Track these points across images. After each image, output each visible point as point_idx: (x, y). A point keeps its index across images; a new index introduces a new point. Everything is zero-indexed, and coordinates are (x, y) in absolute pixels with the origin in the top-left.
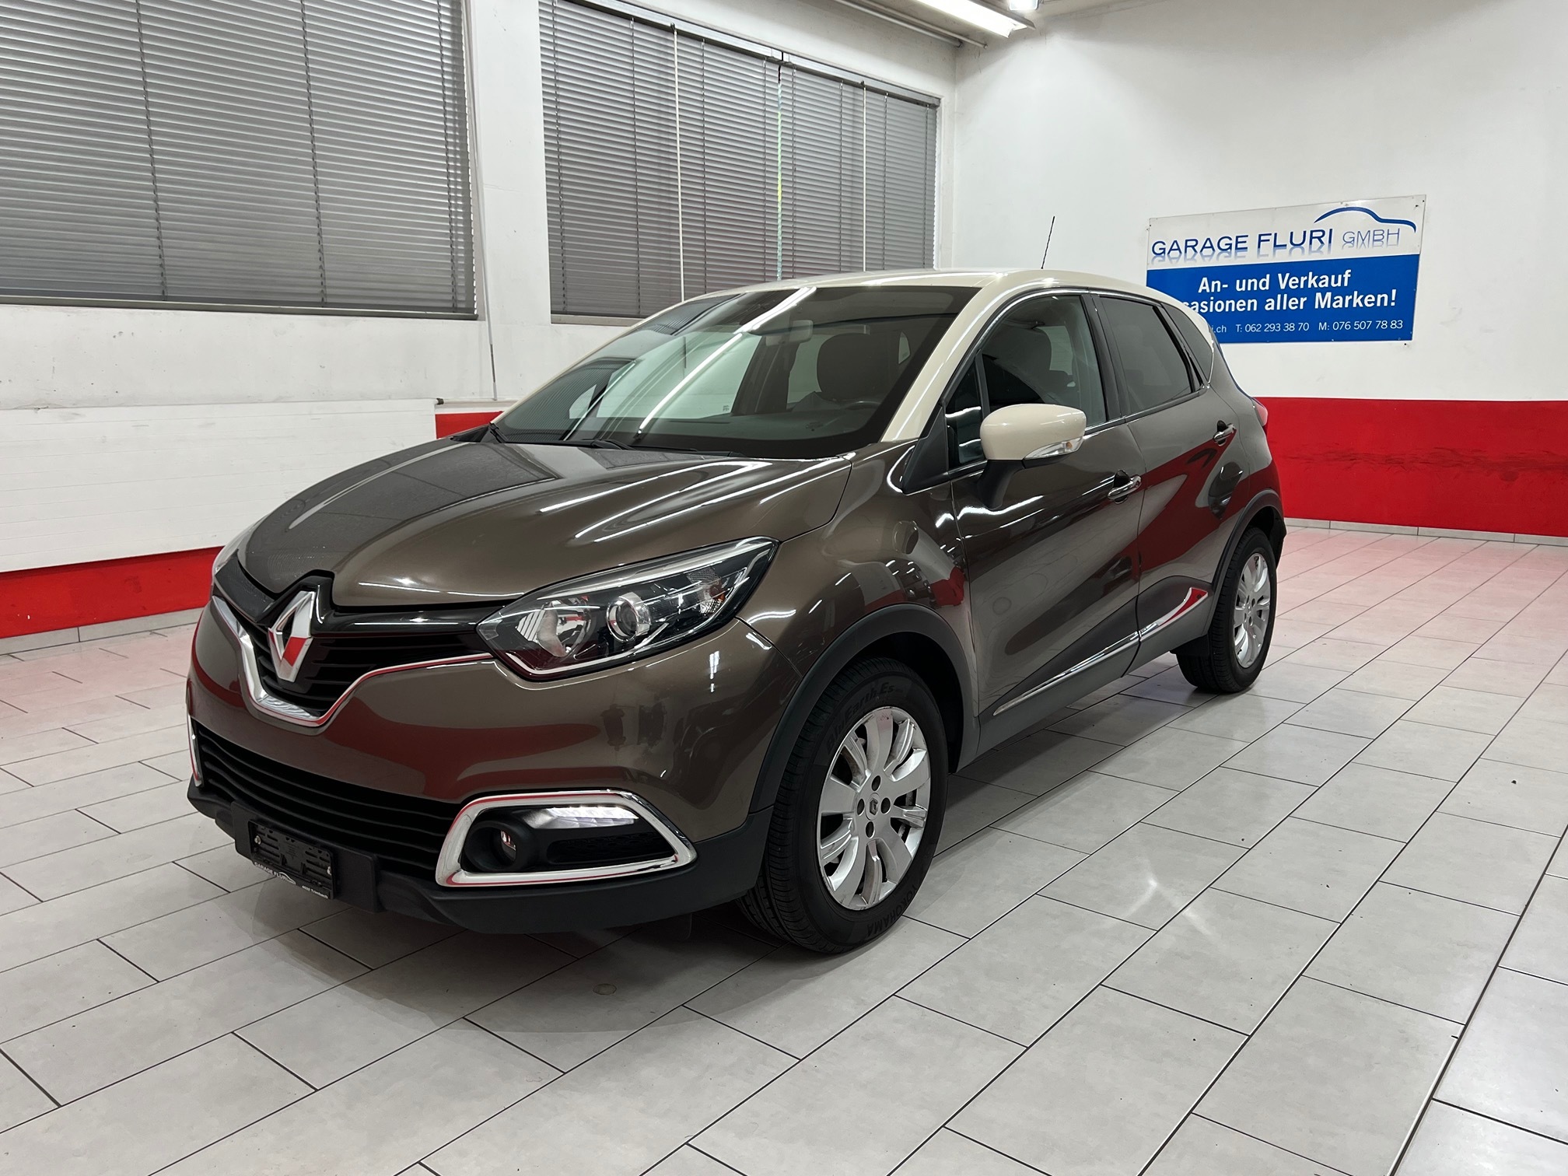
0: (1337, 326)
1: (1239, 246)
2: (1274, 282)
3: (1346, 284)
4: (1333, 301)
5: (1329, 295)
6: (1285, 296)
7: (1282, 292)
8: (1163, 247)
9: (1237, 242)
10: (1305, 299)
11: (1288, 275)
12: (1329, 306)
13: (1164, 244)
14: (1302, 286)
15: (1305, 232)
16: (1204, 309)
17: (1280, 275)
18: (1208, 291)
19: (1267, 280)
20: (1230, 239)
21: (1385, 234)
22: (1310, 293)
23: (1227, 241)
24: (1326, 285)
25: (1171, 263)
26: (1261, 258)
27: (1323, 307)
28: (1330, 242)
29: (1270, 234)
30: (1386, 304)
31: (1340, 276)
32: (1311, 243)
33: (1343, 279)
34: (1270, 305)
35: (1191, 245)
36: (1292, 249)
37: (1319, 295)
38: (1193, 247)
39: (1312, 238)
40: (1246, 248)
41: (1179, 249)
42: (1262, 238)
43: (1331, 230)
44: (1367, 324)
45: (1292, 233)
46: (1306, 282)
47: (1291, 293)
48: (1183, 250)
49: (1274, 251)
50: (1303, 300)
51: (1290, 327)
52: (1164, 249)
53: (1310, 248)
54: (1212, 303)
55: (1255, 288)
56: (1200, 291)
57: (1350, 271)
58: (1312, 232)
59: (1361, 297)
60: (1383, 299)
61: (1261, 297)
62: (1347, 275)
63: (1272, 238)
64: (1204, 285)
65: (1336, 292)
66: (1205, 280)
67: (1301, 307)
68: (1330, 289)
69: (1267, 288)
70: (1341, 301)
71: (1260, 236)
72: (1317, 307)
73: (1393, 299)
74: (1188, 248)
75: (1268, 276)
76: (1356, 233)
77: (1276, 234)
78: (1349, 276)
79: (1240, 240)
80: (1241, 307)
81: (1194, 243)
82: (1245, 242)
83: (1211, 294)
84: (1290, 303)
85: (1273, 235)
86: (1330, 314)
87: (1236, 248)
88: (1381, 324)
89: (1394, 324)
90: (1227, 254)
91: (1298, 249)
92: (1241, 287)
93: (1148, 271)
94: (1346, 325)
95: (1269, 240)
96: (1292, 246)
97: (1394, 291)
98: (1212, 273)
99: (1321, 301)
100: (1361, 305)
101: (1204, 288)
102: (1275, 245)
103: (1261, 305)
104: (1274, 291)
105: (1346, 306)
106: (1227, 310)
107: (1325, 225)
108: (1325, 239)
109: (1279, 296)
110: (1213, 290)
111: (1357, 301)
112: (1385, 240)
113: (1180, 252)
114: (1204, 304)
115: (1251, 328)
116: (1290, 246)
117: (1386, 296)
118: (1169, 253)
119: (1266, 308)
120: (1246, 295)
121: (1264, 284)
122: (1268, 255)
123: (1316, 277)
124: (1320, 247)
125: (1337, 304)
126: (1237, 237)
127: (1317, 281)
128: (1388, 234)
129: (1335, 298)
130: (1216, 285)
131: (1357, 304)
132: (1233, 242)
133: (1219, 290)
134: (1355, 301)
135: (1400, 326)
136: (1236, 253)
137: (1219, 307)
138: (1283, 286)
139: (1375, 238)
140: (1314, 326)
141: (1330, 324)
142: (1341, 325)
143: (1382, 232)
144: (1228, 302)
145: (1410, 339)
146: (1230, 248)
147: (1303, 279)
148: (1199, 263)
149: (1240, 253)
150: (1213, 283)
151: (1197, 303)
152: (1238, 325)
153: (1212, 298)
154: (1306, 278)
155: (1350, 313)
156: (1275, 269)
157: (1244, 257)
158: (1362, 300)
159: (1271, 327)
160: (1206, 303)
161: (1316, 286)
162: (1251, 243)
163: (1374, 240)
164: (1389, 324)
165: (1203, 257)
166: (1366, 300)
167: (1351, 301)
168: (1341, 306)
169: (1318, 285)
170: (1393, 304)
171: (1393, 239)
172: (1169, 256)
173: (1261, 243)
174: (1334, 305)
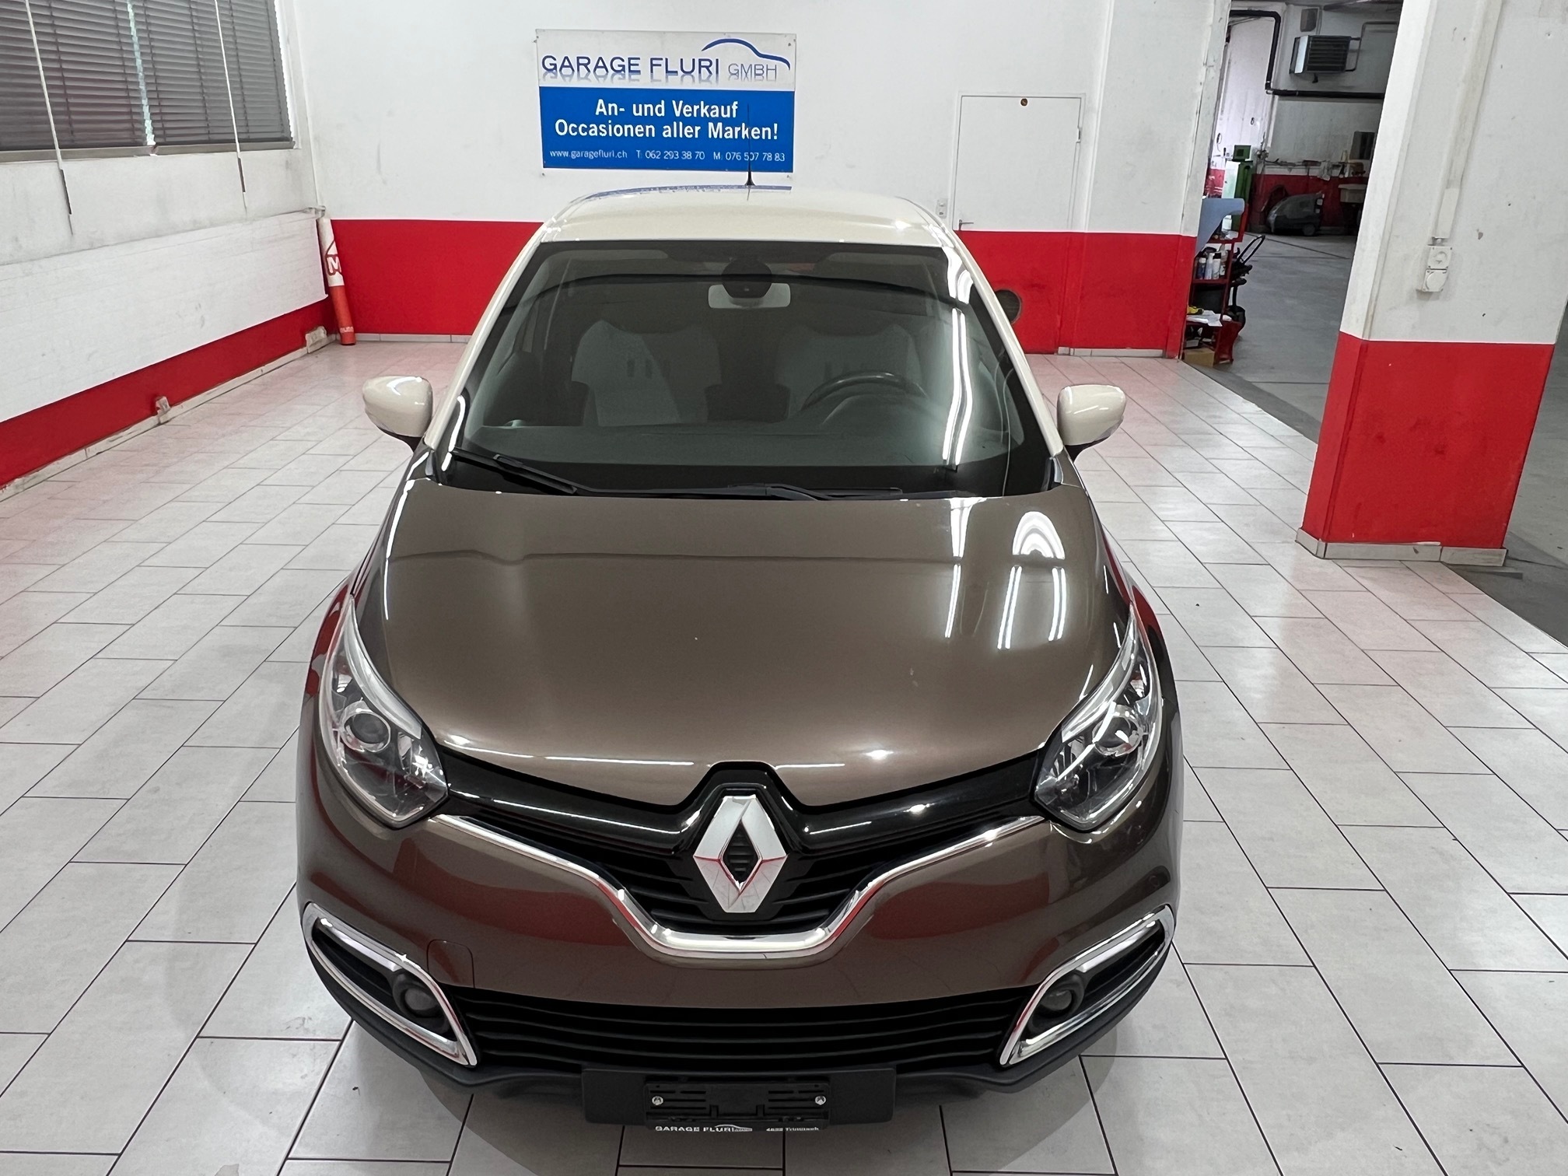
0: (729, 156)
1: (632, 68)
2: (669, 109)
3: (734, 116)
4: (724, 131)
5: (720, 125)
6: (681, 124)
7: (678, 120)
8: (554, 62)
9: (630, 65)
10: (699, 128)
11: (681, 102)
12: (721, 136)
13: (555, 59)
14: (695, 115)
15: (694, 60)
16: (603, 133)
17: (674, 102)
18: (605, 114)
19: (663, 106)
20: (623, 60)
21: (765, 69)
22: (703, 122)
23: (619, 62)
24: (717, 115)
25: (565, 80)
26: (655, 83)
27: (715, 136)
28: (717, 72)
29: (662, 59)
30: (769, 138)
31: (728, 107)
32: (700, 72)
33: (731, 110)
34: (667, 133)
35: (583, 62)
36: (683, 76)
37: (711, 125)
38: (586, 65)
39: (700, 67)
40: (639, 71)
41: (570, 66)
42: (654, 62)
43: (717, 60)
44: (755, 156)
45: (682, 60)
46: (699, 111)
47: (687, 121)
48: (576, 69)
49: (667, 77)
50: (697, 128)
51: (688, 155)
52: (555, 65)
53: (700, 77)
54: (610, 126)
55: (652, 114)
56: (597, 113)
57: (737, 103)
58: (700, 60)
59: (748, 129)
60: (767, 132)
61: (658, 123)
62: (735, 107)
63: (663, 63)
64: (601, 107)
65: (727, 122)
66: (601, 102)
67: (696, 136)
68: (720, 119)
69: (663, 114)
70: (731, 132)
71: (652, 59)
72: (710, 136)
73: (775, 132)
74: (580, 67)
76: (740, 66)
77: (667, 59)
78: (737, 107)
79: (632, 62)
80: (639, 133)
81: (586, 61)
82: (637, 65)
83: (608, 117)
84: (686, 131)
85: (664, 60)
86: (722, 144)
87: (630, 71)
88: (767, 156)
89: (777, 156)
90: (620, 76)
91: (687, 78)
92: (637, 112)
93: (541, 88)
94: (737, 155)
95: (660, 65)
96: (683, 73)
97: (776, 125)
98: (609, 95)
99: (715, 131)
100: (748, 137)
101: (601, 110)
102: (667, 71)
103: (659, 131)
104: (670, 118)
105: (736, 137)
106: (626, 135)
107: (711, 54)
108: (713, 69)
109: (675, 123)
110: (610, 113)
112: (765, 75)
113: (573, 70)
114: (603, 128)
115: (651, 155)
116: (680, 73)
117: (769, 129)
118: (561, 70)
119: (664, 133)
120: (644, 120)
121: (660, 110)
122: (661, 81)
123: (707, 107)
124: (710, 76)
125: (728, 135)
126: (630, 59)
127: (709, 111)
128: (767, 69)
129: (727, 128)
130: (613, 108)
131: (745, 136)
132: (626, 63)
133: (616, 113)
134: (745, 133)
135: (782, 158)
136: (630, 76)
137: (618, 132)
138: (678, 114)
139: (756, 72)
140: (709, 156)
141: (723, 155)
142: (732, 155)
143: (761, 67)
144: (626, 127)
145: (792, 171)
146: (624, 70)
147: (696, 107)
148: (592, 82)
149: (634, 76)
150: (610, 106)
151: (594, 126)
152: (639, 151)
153: (610, 122)
154: (698, 107)
155: (740, 144)
156: (669, 96)
157: (638, 80)
158: (750, 132)
159: (669, 154)
160: (604, 126)
161: (707, 115)
162: (644, 66)
163: (756, 74)
164: (773, 157)
165: (597, 77)
166: (753, 133)
167: (740, 133)
168: (731, 136)
169: (709, 114)
170: (775, 138)
171: (771, 73)
172: (561, 73)
173: (654, 67)
174: (726, 136)
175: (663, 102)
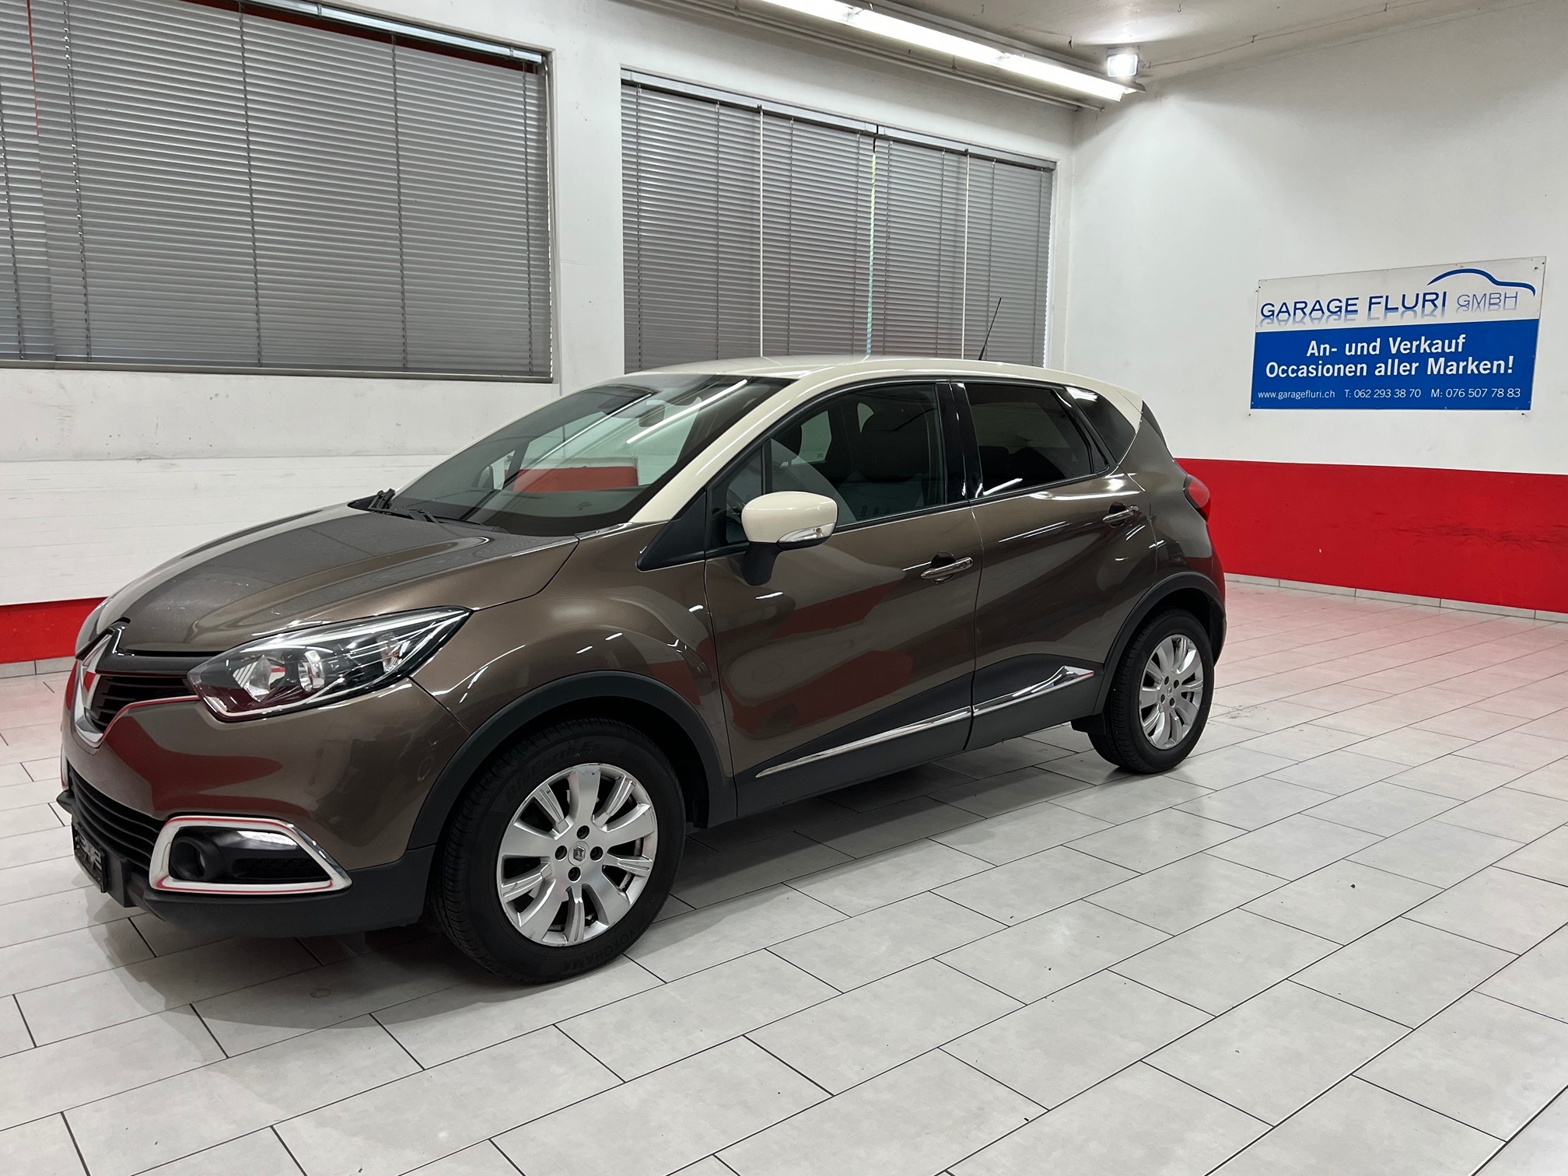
0: (1450, 393)
1: (1350, 308)
2: (1385, 346)
3: (1460, 350)
4: (1446, 367)
5: (1442, 360)
6: (1397, 361)
7: (1393, 357)
8: (1272, 309)
9: (1347, 305)
10: (1417, 364)
11: (1399, 339)
12: (1442, 373)
13: (1273, 306)
14: (1414, 351)
15: (1418, 295)
16: (1312, 373)
17: (1391, 339)
18: (1317, 354)
19: (1378, 344)
20: (1340, 301)
21: (1502, 298)
22: (1422, 358)
23: (1337, 303)
24: (1440, 350)
25: (1280, 324)
26: (1371, 321)
27: (1435, 373)
28: (1444, 305)
29: (1382, 297)
30: (1502, 371)
31: (1454, 341)
32: (1424, 306)
33: (1457, 344)
34: (1380, 370)
35: (1300, 307)
36: (1403, 312)
37: (1431, 361)
38: (1302, 309)
39: (1425, 301)
40: (1357, 311)
41: (1288, 311)
42: (1374, 300)
43: (1445, 293)
44: (1483, 392)
45: (1404, 296)
46: (1418, 347)
47: (1403, 358)
48: (1292, 313)
49: (1386, 314)
50: (1415, 365)
51: (1401, 393)
52: (1273, 311)
53: (1423, 311)
54: (1320, 367)
55: (1365, 353)
56: (1308, 355)
57: (1464, 336)
58: (1425, 295)
59: (1476, 363)
60: (1499, 366)
61: (1371, 361)
62: (1461, 340)
63: (1383, 300)
64: (1313, 349)
65: (1449, 357)
66: (1314, 343)
67: (1413, 373)
68: (1443, 354)
69: (1377, 352)
70: (1455, 368)
71: (1371, 298)
72: (1429, 373)
73: (1510, 366)
74: (1297, 311)
75: (1379, 340)
76: (1472, 297)
77: (1387, 297)
78: (1464, 341)
79: (1350, 302)
80: (1350, 372)
81: (1303, 305)
82: (1356, 305)
83: (1319, 358)
84: (1402, 368)
85: (1385, 297)
86: (1443, 381)
87: (1346, 311)
88: (1497, 392)
89: (1511, 392)
90: (1337, 317)
91: (1410, 313)
92: (1350, 351)
93: (1257, 333)
94: (1461, 393)
95: (1380, 303)
96: (1404, 309)
97: (1511, 358)
98: (1321, 336)
99: (1434, 367)
100: (1476, 372)
101: (1313, 352)
102: (1386, 308)
103: (1372, 369)
104: (1385, 355)
105: (1461, 372)
106: (1336, 374)
107: (1439, 287)
108: (1439, 302)
109: (1390, 361)
110: (1321, 354)
111: (1472, 367)
112: (1502, 303)
113: (1289, 314)
114: (1313, 368)
115: (1360, 393)
116: (1402, 309)
117: (1502, 363)
118: (1278, 315)
119: (1377, 373)
120: (1356, 360)
121: (1374, 349)
122: (1380, 319)
123: (1429, 342)
124: (1434, 310)
125: (1451, 370)
126: (1348, 300)
127: (1430, 346)
128: (1505, 297)
129: (1449, 364)
130: (1325, 349)
131: (1472, 370)
132: (1343, 305)
133: (1327, 354)
134: (1470, 367)
135: (1517, 394)
136: (1346, 316)
137: (1328, 372)
138: (1394, 351)
139: (1492, 301)
140: (1427, 393)
141: (1443, 391)
142: (1454, 392)
143: (1498, 295)
144: (1336, 367)
145: (1529, 409)
146: (1340, 311)
147: (1415, 343)
148: (1308, 325)
149: (1350, 316)
150: (1322, 347)
151: (1305, 367)
152: (1347, 391)
153: (1320, 362)
154: (1418, 342)
155: (1466, 380)
156: (1385, 333)
157: (1354, 320)
158: (1477, 367)
159: (1382, 393)
160: (1314, 367)
161: (1428, 351)
162: (1362, 305)
163: (1490, 304)
164: (1506, 392)
165: (1312, 319)
166: (1481, 367)
167: (1465, 368)
168: (1454, 372)
169: (1430, 350)
170: (1510, 371)
171: (1510, 302)
172: (1278, 319)
173: (1372, 306)
174: (1448, 371)
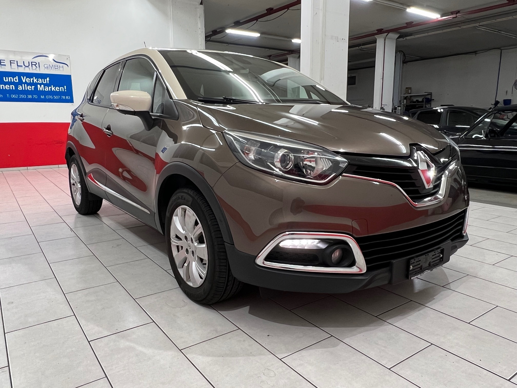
0: (47, 97)
1: (2, 63)
2: (20, 79)
3: (48, 83)
5: (42, 86)
6: (26, 85)
7: (24, 83)
10: (34, 87)
11: (25, 77)
12: (43, 90)
14: (32, 82)
15: (29, 62)
17: (22, 77)
21: (59, 67)
22: (36, 85)
26: (12, 69)
27: (41, 90)
28: (39, 67)
29: (15, 61)
30: (63, 91)
31: (45, 80)
32: (32, 66)
33: (47, 81)
37: (39, 86)
39: (32, 65)
40: (5, 65)
42: (12, 62)
43: (39, 63)
44: (58, 97)
45: (24, 62)
47: (28, 84)
49: (17, 68)
50: (33, 87)
51: (30, 97)
53: (32, 68)
55: (12, 81)
57: (49, 78)
58: (32, 62)
59: (54, 87)
60: (62, 89)
61: (16, 85)
63: (16, 62)
65: (45, 85)
67: (33, 89)
68: (42, 84)
69: (17, 81)
71: (10, 61)
72: (39, 90)
73: (65, 89)
76: (48, 65)
77: (17, 61)
78: (49, 80)
79: (2, 61)
80: (7, 88)
82: (4, 62)
84: (28, 88)
86: (44, 93)
88: (63, 97)
92: (6, 80)
94: (51, 97)
95: (14, 63)
96: (25, 67)
97: (65, 87)
99: (40, 88)
100: (55, 90)
102: (18, 65)
103: (16, 87)
104: (21, 83)
105: (50, 90)
107: (36, 60)
108: (37, 65)
109: (23, 85)
111: (53, 89)
112: (59, 68)
115: (14, 96)
116: (24, 66)
119: (19, 88)
120: (10, 83)
121: (16, 80)
122: (15, 69)
123: (36, 79)
124: (36, 68)
125: (46, 89)
127: (37, 80)
129: (45, 87)
131: (53, 90)
135: (69, 98)
136: (1, 66)
138: (24, 81)
139: (56, 68)
140: (39, 97)
141: (45, 96)
142: (49, 97)
143: (57, 66)
145: (73, 103)
147: (32, 79)
149: (3, 67)
152: (8, 95)
154: (33, 79)
155: (51, 93)
156: (19, 74)
157: (5, 68)
158: (55, 89)
159: (22, 96)
161: (37, 82)
162: (7, 63)
164: (66, 97)
166: (56, 89)
167: (51, 88)
168: (48, 90)
169: (38, 82)
170: (66, 91)
171: (61, 69)
173: (11, 64)
174: (45, 89)
175: (17, 77)
